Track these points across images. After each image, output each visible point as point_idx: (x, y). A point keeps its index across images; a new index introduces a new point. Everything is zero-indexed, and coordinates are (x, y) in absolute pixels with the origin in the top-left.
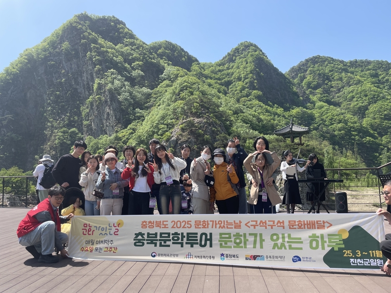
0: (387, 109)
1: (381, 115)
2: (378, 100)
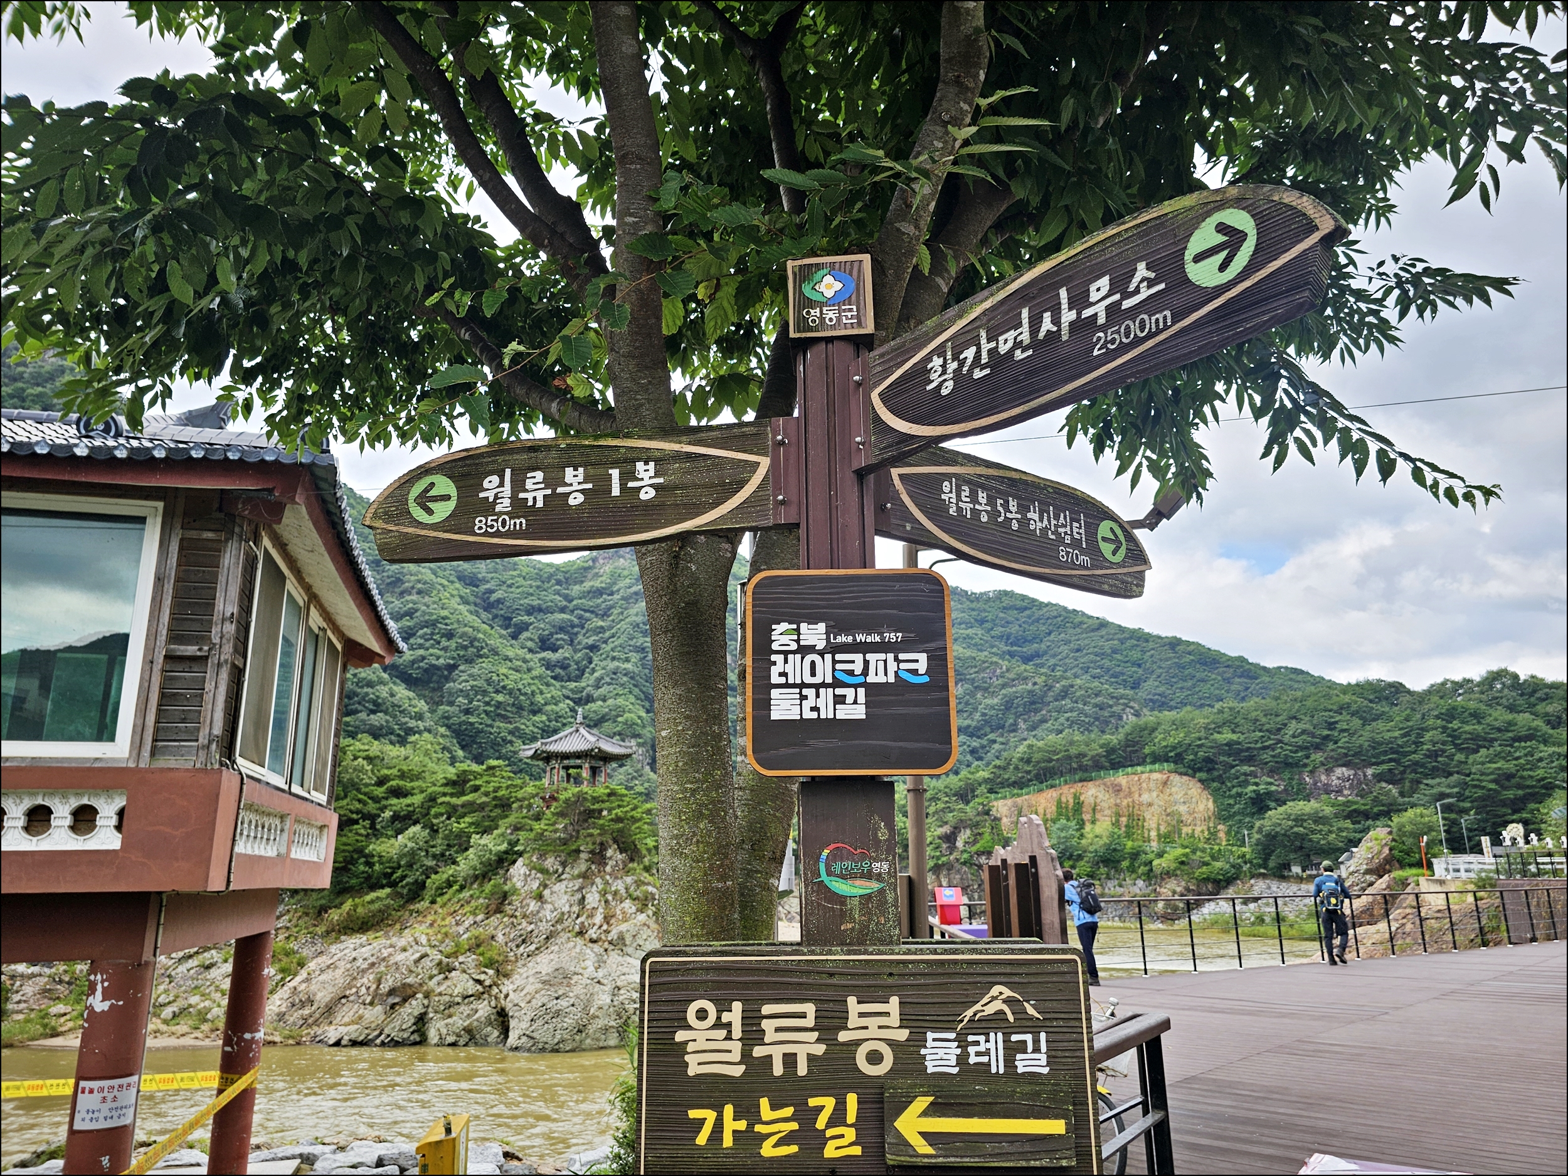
0: (504, 687)
1: (487, 704)
2: (481, 656)
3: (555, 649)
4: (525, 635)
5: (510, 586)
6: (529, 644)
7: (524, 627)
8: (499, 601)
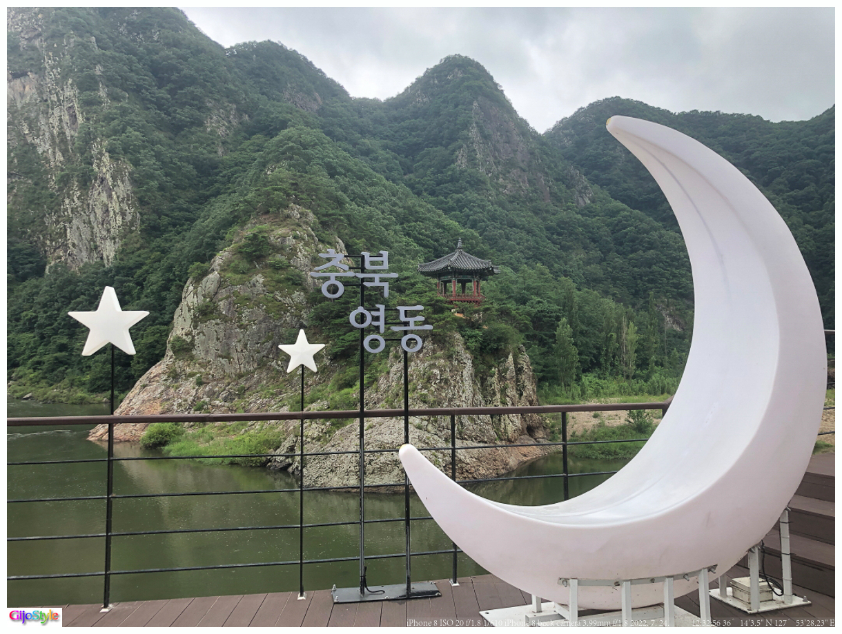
3: (801, 187)
4: (778, 179)
5: (766, 146)
6: (782, 187)
7: (778, 174)
8: (756, 158)
